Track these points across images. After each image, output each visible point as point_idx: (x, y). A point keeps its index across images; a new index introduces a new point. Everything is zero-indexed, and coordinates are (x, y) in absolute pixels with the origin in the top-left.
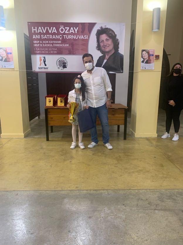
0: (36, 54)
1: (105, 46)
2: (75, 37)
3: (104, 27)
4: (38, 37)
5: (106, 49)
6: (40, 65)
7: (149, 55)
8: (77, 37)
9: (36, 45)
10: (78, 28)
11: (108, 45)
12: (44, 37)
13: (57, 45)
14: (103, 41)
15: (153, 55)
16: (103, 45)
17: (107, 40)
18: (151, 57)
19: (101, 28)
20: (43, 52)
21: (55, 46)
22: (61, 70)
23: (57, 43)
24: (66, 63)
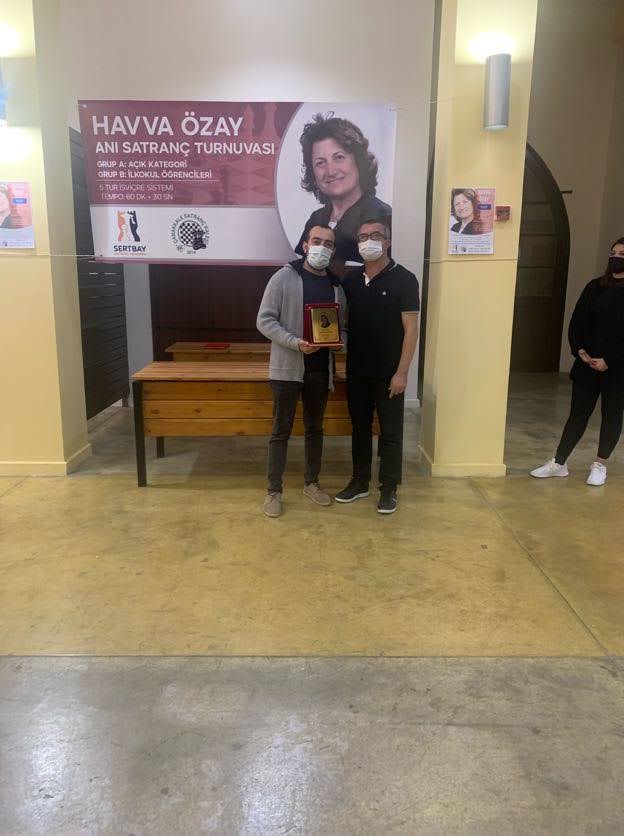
0: (106, 202)
1: (330, 178)
2: (231, 149)
3: (326, 116)
4: (113, 148)
5: (335, 186)
6: (120, 239)
7: (478, 208)
8: (238, 150)
9: (105, 174)
10: (240, 119)
11: (340, 175)
12: (132, 148)
13: (175, 175)
14: (326, 161)
15: (489, 207)
16: (324, 176)
17: (337, 157)
18: (483, 214)
19: (319, 118)
20: (129, 197)
21: (167, 178)
22: (187, 254)
23: (174, 169)
24: (201, 233)
